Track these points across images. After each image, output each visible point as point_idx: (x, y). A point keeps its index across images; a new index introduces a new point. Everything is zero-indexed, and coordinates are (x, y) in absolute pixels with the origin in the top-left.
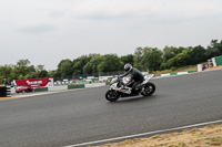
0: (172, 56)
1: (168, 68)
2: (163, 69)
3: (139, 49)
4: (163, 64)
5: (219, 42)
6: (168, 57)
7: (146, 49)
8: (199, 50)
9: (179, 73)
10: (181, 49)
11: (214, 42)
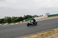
0: (14, 19)
1: (13, 22)
2: (12, 22)
3: (6, 17)
4: (12, 21)
5: (26, 16)
6: (13, 19)
7: (7, 17)
8: (21, 18)
9: (16, 24)
10: (17, 17)
11: (25, 16)
